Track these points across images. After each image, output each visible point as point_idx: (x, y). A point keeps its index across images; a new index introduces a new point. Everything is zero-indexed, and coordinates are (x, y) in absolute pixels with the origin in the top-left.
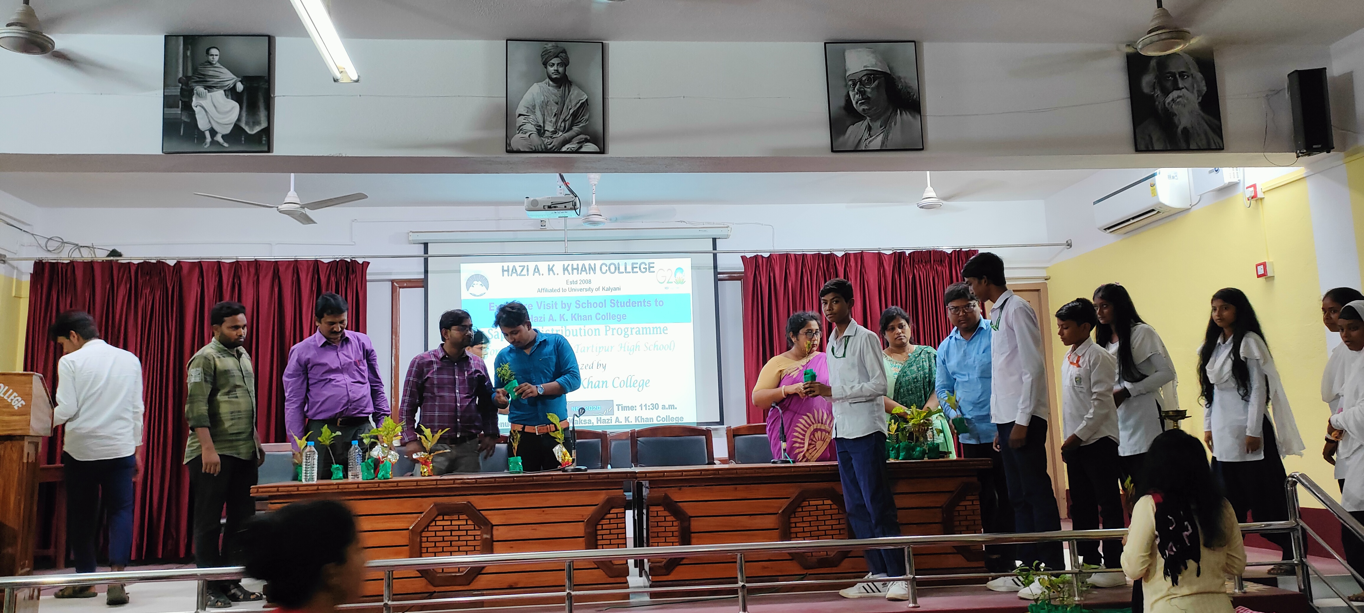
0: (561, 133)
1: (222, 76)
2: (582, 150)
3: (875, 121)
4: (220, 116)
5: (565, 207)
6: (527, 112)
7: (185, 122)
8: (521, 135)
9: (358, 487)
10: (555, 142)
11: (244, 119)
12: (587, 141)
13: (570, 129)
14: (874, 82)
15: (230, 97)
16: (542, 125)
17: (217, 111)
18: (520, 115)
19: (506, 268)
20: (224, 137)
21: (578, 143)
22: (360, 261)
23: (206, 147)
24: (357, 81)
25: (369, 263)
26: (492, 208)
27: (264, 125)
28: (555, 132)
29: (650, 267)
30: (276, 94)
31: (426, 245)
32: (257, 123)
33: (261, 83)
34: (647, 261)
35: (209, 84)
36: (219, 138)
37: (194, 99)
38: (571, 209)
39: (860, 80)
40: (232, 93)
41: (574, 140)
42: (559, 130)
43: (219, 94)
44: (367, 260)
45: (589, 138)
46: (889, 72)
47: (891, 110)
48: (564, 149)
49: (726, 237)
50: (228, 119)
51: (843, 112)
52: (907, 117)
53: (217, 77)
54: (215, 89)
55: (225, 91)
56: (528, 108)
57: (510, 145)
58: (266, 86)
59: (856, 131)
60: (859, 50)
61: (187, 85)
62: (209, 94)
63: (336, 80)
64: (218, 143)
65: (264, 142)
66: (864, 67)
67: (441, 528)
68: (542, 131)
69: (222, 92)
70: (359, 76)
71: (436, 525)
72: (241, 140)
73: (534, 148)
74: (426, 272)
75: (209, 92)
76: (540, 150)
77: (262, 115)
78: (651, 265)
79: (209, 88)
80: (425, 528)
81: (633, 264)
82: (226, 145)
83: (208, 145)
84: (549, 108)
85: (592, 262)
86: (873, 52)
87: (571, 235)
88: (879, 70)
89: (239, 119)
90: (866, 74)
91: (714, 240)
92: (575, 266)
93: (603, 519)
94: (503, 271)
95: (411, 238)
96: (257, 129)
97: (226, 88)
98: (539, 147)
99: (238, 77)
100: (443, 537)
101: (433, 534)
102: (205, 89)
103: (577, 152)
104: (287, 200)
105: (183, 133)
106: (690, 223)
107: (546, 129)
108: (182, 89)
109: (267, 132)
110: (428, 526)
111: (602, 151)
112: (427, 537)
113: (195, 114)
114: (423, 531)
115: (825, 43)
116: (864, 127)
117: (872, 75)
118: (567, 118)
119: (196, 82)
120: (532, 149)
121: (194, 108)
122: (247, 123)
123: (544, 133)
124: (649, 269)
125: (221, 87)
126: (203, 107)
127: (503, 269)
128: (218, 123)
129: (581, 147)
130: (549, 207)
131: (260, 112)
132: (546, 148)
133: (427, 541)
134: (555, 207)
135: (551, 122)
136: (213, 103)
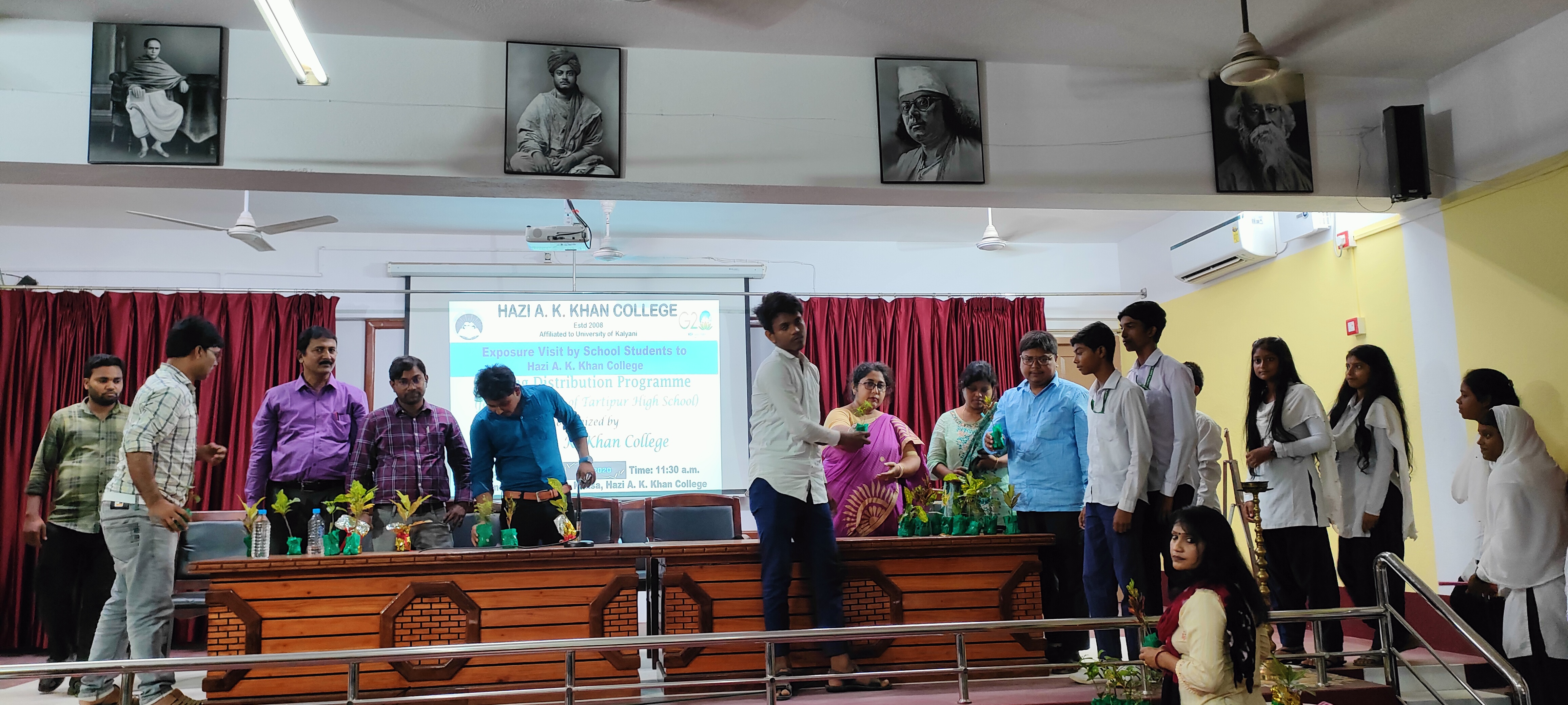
0: (569, 153)
1: (163, 73)
2: (594, 173)
3: (931, 150)
4: (161, 121)
5: (573, 238)
6: (530, 127)
7: (116, 126)
8: (522, 153)
9: (319, 564)
10: (563, 163)
11: (188, 125)
12: (599, 162)
13: (580, 148)
14: (930, 105)
15: (172, 98)
16: (548, 142)
17: (156, 115)
18: (522, 130)
19: (503, 308)
20: (163, 145)
21: (589, 165)
22: (328, 296)
23: (142, 157)
24: (326, 84)
25: (338, 299)
26: (488, 237)
27: (213, 132)
28: (562, 151)
29: (671, 310)
30: (228, 97)
31: (408, 279)
32: (206, 130)
33: (211, 83)
34: (668, 303)
35: (147, 82)
36: (158, 147)
37: (128, 100)
38: (580, 241)
39: (915, 102)
40: (175, 93)
41: (584, 161)
42: (568, 149)
43: (159, 95)
44: (336, 295)
45: (602, 159)
46: (947, 94)
47: (949, 137)
48: (573, 171)
49: (760, 277)
50: (168, 125)
51: (895, 138)
52: (967, 145)
53: (157, 74)
54: (154, 89)
55: (166, 91)
56: (531, 122)
57: (509, 164)
58: (216, 86)
59: (909, 160)
60: (914, 67)
61: (120, 82)
62: (146, 95)
63: (300, 82)
64: (156, 152)
65: (212, 153)
66: (920, 87)
67: (419, 612)
68: (548, 149)
69: (163, 92)
70: (328, 79)
71: (412, 609)
72: (185, 151)
73: (537, 169)
74: (407, 309)
75: (147, 91)
76: (545, 171)
77: (211, 120)
78: (673, 308)
79: (147, 87)
80: (399, 613)
81: (652, 306)
82: (166, 155)
83: (144, 154)
84: (556, 122)
85: (605, 303)
86: (930, 71)
87: (581, 270)
88: (936, 91)
89: (182, 126)
90: (922, 96)
91: (747, 280)
92: (584, 307)
93: (611, 602)
94: (500, 310)
95: (389, 271)
96: (204, 137)
97: (168, 88)
98: (544, 168)
99: (182, 75)
100: (421, 623)
101: (409, 619)
102: (142, 88)
103: (588, 175)
104: (239, 222)
105: (115, 139)
106: (719, 260)
107: (552, 147)
108: (113, 87)
109: (216, 141)
110: (402, 610)
111: (618, 175)
112: (402, 623)
113: (129, 118)
114: (397, 616)
115: (876, 59)
116: (918, 155)
117: (928, 97)
118: (577, 135)
119: (131, 79)
120: (535, 170)
121: (129, 111)
122: (192, 130)
123: (550, 152)
124: (671, 312)
125: (162, 87)
126: (139, 110)
127: (499, 309)
128: (156, 128)
129: (593, 169)
130: (555, 238)
131: (207, 116)
132: (552, 169)
133: (402, 628)
134: (562, 238)
135: (558, 139)
136: (151, 104)
